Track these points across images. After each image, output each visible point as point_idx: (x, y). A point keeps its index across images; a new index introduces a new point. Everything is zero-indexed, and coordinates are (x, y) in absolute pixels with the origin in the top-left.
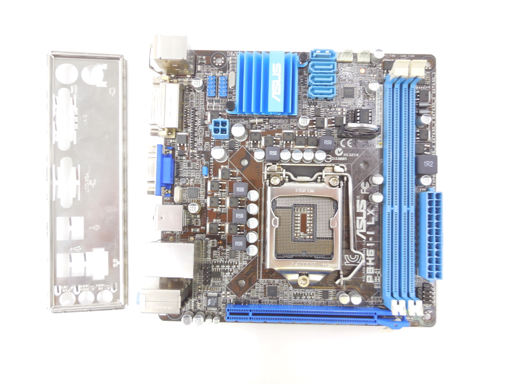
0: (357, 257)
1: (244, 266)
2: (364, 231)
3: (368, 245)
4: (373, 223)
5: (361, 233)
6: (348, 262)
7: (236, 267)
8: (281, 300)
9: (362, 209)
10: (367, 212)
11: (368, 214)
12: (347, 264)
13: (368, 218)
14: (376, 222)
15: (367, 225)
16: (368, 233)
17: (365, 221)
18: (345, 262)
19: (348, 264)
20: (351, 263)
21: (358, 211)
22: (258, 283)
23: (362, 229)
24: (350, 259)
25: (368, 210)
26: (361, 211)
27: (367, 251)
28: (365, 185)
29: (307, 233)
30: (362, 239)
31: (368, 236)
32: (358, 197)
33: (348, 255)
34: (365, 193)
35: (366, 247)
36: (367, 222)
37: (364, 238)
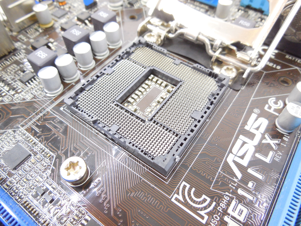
0: (205, 200)
1: (24, 99)
2: (245, 162)
3: (240, 192)
4: (268, 160)
5: (234, 162)
6: (180, 198)
7: (13, 95)
8: (11, 182)
9: (257, 129)
10: (263, 138)
11: (264, 141)
12: (177, 199)
13: (262, 148)
14: (274, 161)
15: (253, 156)
16: (250, 171)
17: (252, 150)
18: (176, 195)
19: (179, 201)
20: (186, 204)
21: (247, 128)
22: (14, 131)
23: (242, 157)
24: (189, 194)
25: (266, 136)
26: (253, 131)
27: (234, 203)
28: (276, 103)
29: (144, 112)
30: (234, 175)
31: (247, 178)
32: (256, 111)
33: (188, 186)
34: (271, 111)
35: (235, 193)
36: (256, 152)
37: (239, 175)
